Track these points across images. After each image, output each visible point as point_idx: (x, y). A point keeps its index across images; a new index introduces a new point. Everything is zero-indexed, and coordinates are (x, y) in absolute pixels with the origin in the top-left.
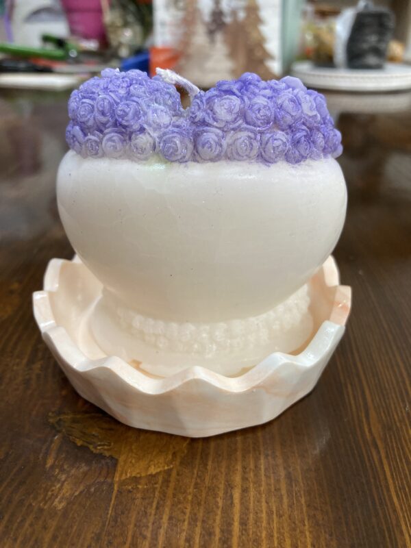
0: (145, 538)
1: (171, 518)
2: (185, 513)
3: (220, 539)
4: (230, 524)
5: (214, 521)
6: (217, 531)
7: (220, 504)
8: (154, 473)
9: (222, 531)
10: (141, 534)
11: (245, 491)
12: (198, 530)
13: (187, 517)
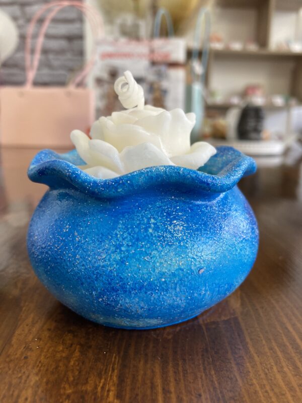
0: (240, 349)
1: (251, 339)
2: (259, 337)
3: (293, 348)
4: (294, 341)
5: (283, 339)
6: (288, 344)
7: (281, 331)
8: (226, 319)
9: (291, 344)
10: (236, 348)
11: (293, 325)
12: (274, 344)
13: (262, 338)
